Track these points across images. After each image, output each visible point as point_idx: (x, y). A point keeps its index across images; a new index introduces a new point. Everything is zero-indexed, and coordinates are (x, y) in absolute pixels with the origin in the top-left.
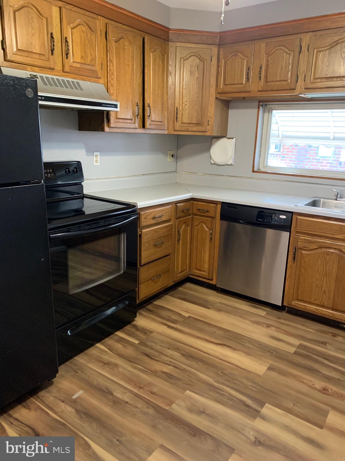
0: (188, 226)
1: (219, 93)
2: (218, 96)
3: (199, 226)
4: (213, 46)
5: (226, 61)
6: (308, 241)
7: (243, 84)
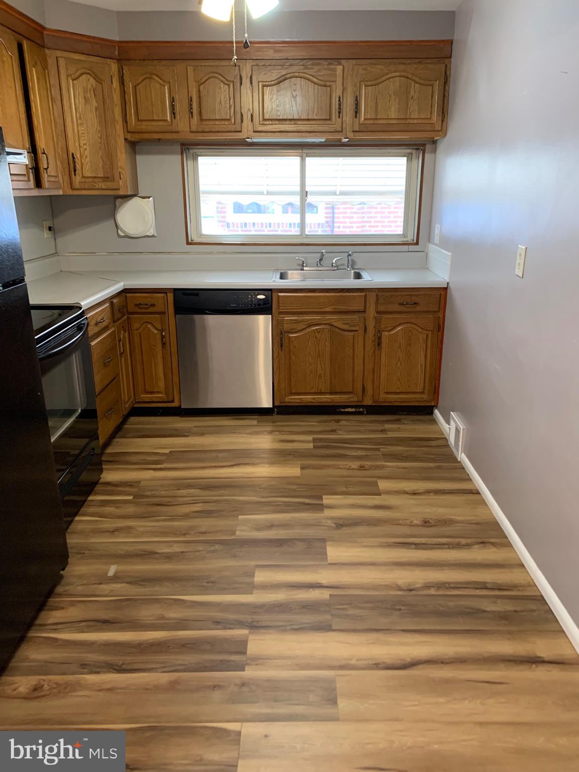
0: (125, 332)
1: (128, 132)
2: (129, 136)
3: (141, 329)
4: (111, 60)
5: (136, 86)
6: (295, 322)
7: (167, 120)
